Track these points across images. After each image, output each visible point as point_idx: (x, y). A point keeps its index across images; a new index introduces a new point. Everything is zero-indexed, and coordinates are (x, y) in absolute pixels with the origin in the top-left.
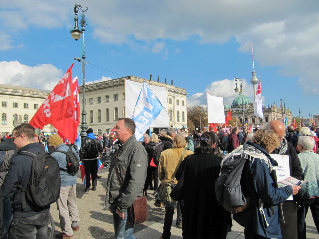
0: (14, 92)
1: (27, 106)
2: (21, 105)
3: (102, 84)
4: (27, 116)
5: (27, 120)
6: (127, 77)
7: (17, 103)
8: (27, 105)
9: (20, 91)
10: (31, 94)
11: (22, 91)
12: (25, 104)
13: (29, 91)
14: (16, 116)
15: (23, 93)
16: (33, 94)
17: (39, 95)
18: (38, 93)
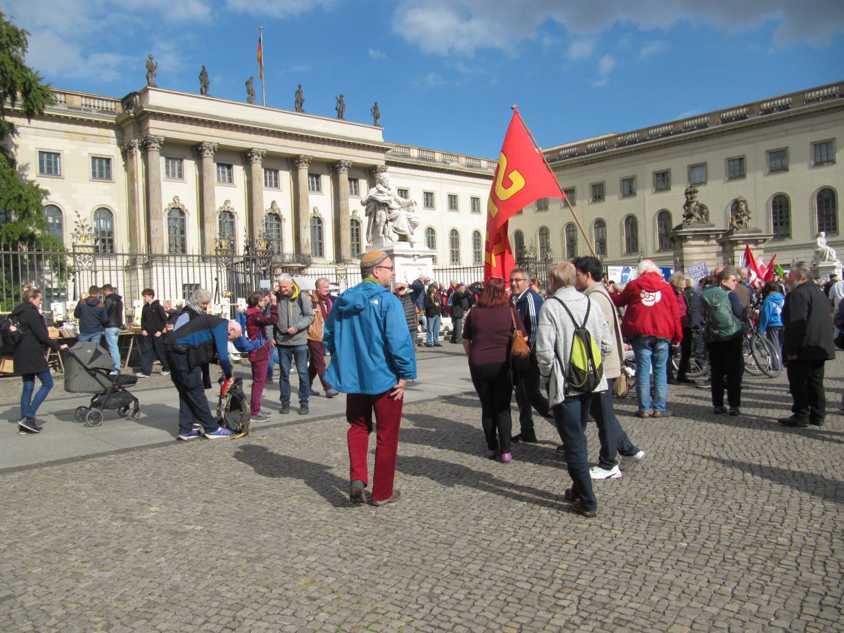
0: (423, 159)
1: (455, 202)
2: (441, 201)
3: (751, 112)
4: (457, 233)
5: (456, 247)
7: (432, 194)
8: (453, 200)
9: (438, 156)
10: (462, 165)
11: (440, 155)
12: (450, 197)
13: (458, 156)
14: (431, 235)
15: (445, 162)
16: (468, 166)
17: (480, 167)
18: (477, 163)
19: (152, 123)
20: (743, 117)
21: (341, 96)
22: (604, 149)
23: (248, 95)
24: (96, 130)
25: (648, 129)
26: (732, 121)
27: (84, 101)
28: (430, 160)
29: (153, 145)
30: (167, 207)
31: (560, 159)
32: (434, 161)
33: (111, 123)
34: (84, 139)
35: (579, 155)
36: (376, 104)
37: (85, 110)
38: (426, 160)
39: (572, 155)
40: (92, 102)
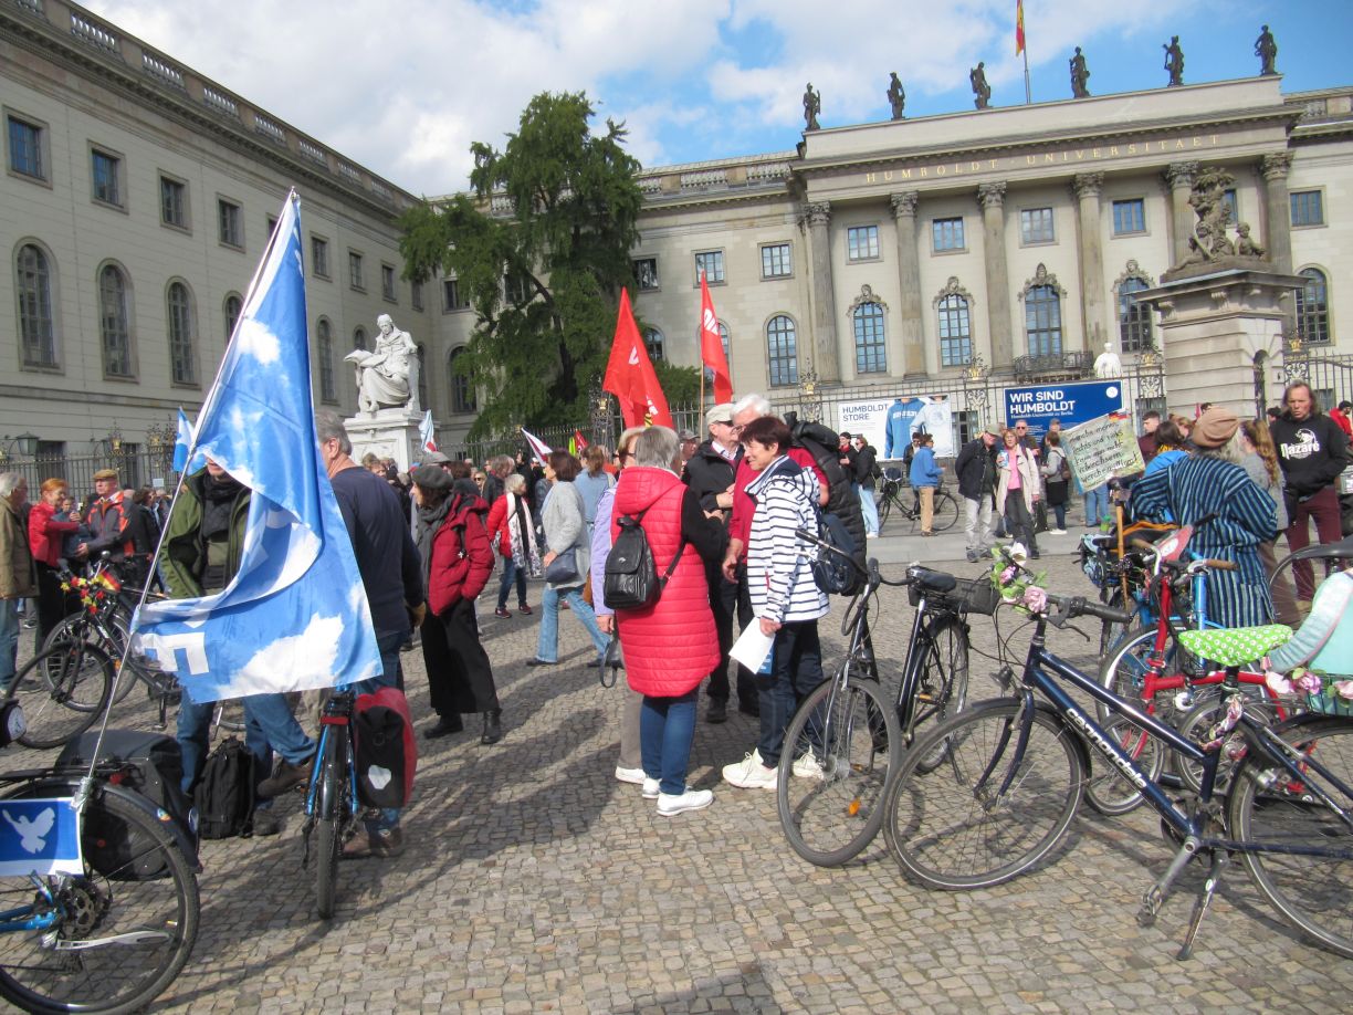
19: (812, 185)
21: (1175, 40)
23: (975, 96)
24: (766, 209)
27: (751, 171)
29: (814, 217)
30: (852, 303)
33: (782, 195)
34: (751, 226)
36: (1265, 28)
37: (751, 184)
40: (760, 170)
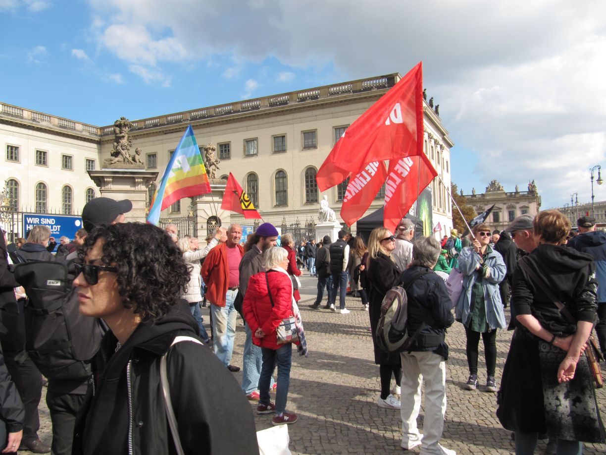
0: (9, 114)
1: (44, 158)
2: (27, 156)
3: (291, 99)
4: (45, 186)
5: (44, 199)
6: (383, 77)
7: (17, 148)
8: (42, 156)
9: (26, 114)
10: (54, 125)
11: (30, 113)
12: (39, 153)
13: (50, 117)
14: (14, 187)
15: (34, 120)
16: (61, 127)
17: (75, 129)
18: (72, 125)
20: (285, 103)
22: (181, 122)
25: (215, 107)
26: (277, 105)
28: (17, 116)
31: (145, 128)
32: (22, 118)
35: (161, 125)
38: (12, 115)
39: (155, 125)
